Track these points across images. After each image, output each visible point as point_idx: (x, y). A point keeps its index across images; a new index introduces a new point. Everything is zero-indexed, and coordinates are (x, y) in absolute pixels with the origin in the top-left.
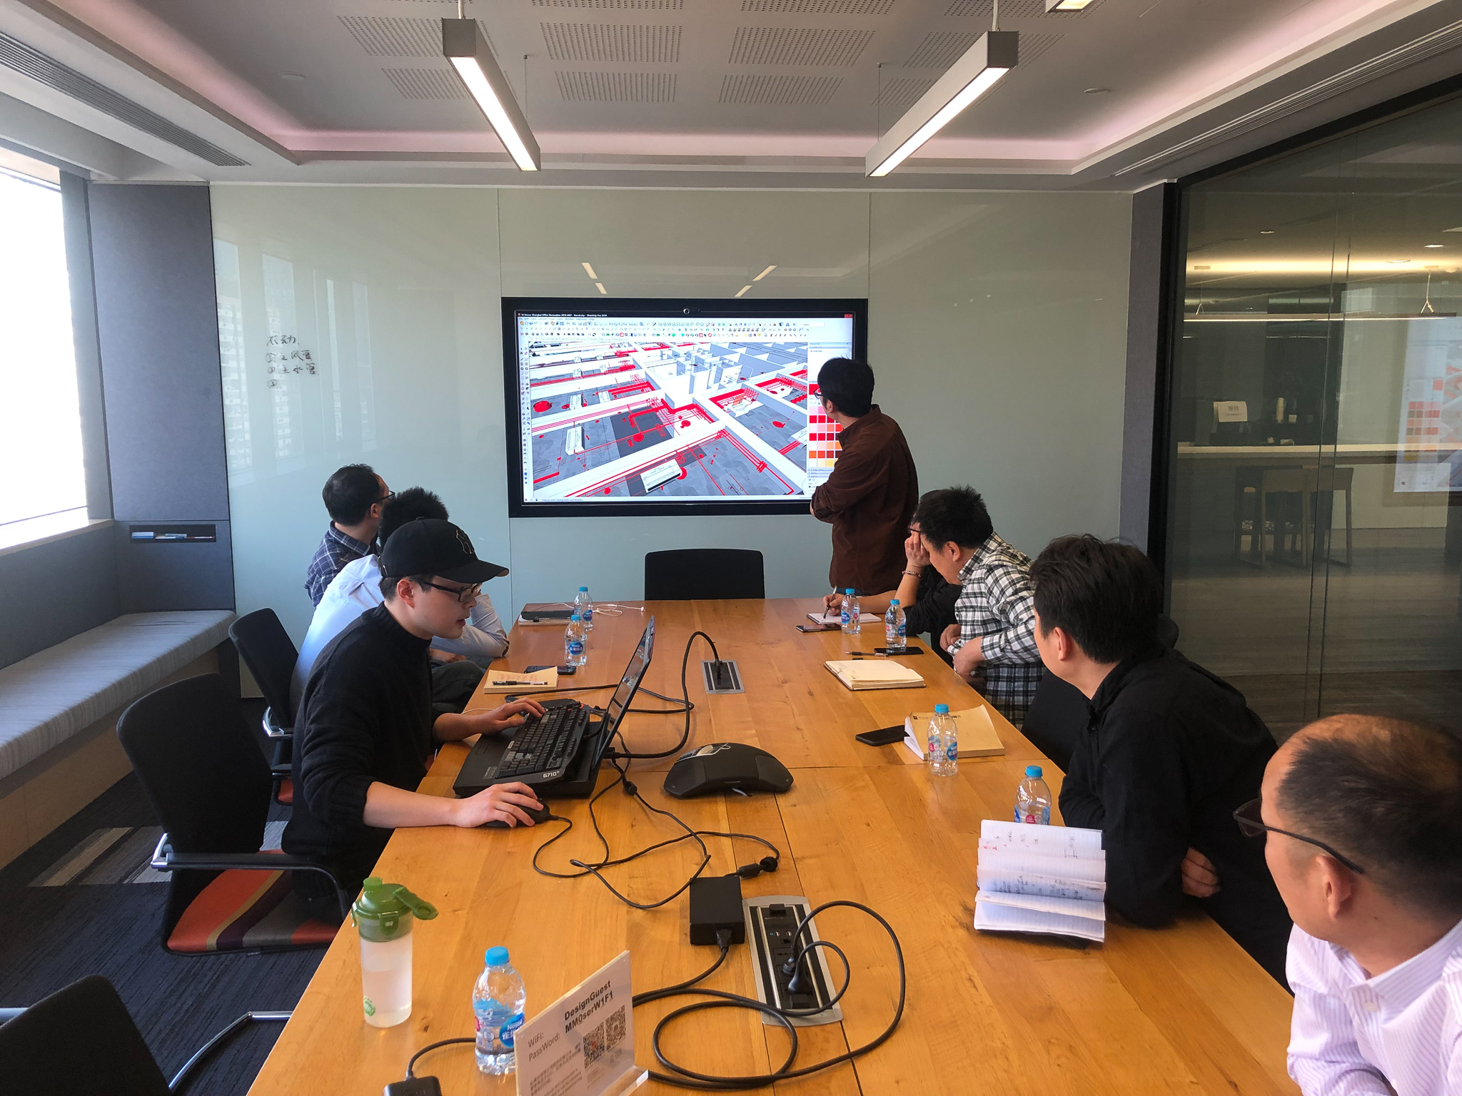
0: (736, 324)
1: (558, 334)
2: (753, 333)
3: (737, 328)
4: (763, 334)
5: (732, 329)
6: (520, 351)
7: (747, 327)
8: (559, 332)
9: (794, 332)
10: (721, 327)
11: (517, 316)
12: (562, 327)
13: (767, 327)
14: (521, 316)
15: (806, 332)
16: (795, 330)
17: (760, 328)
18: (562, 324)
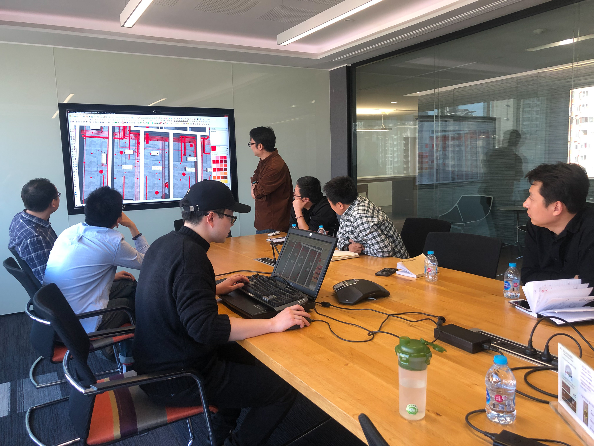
0: (177, 119)
1: (90, 122)
2: (185, 123)
3: (178, 120)
4: (190, 123)
5: (176, 121)
6: (70, 130)
7: (182, 120)
8: (90, 121)
9: (204, 123)
10: (170, 120)
11: (68, 113)
12: (92, 118)
13: (191, 120)
14: (70, 113)
15: (209, 123)
16: (204, 122)
17: (188, 120)
18: (92, 117)
